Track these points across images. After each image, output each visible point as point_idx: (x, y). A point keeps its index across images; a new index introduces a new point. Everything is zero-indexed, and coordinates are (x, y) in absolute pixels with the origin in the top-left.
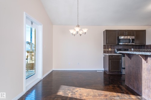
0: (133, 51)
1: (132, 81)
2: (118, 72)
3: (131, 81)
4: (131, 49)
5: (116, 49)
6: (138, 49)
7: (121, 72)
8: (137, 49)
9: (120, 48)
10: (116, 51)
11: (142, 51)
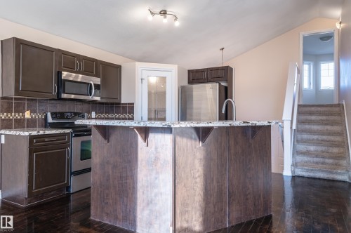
0: (95, 119)
1: (111, 201)
2: (60, 189)
3: (107, 203)
4: (89, 113)
5: (49, 114)
6: (106, 113)
7: (68, 188)
8: (102, 113)
9: (61, 111)
10: (50, 120)
11: (112, 119)
